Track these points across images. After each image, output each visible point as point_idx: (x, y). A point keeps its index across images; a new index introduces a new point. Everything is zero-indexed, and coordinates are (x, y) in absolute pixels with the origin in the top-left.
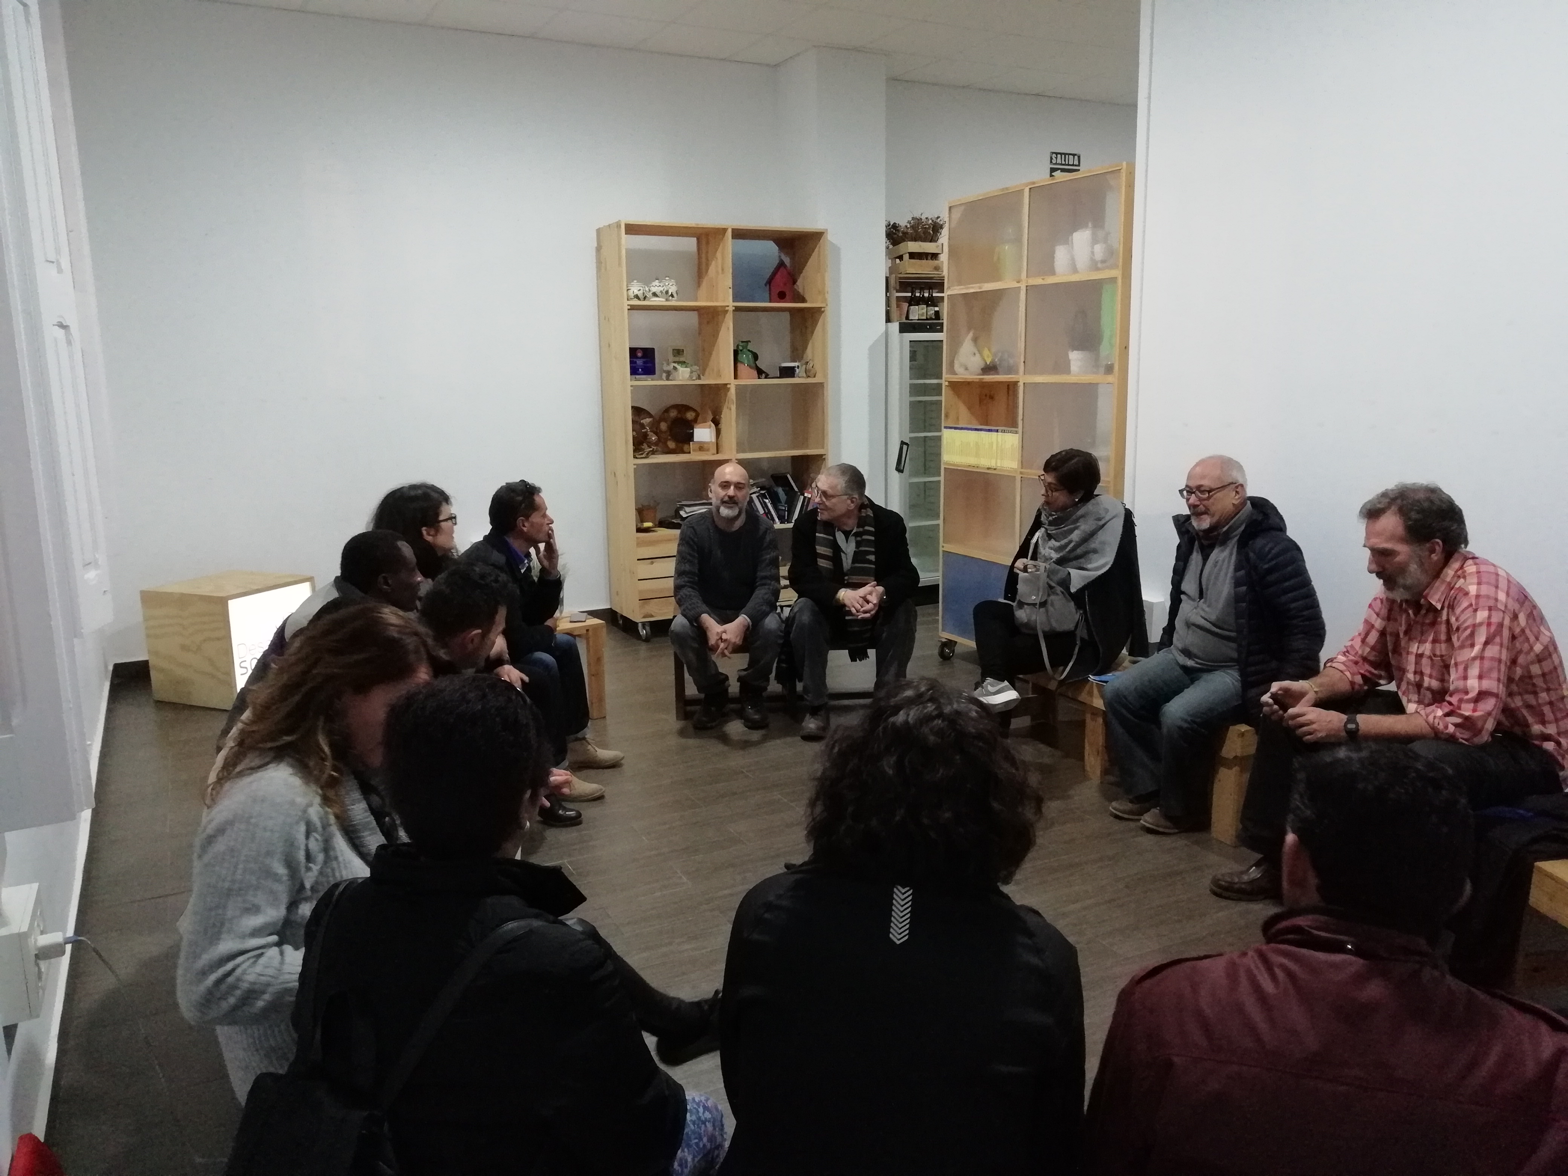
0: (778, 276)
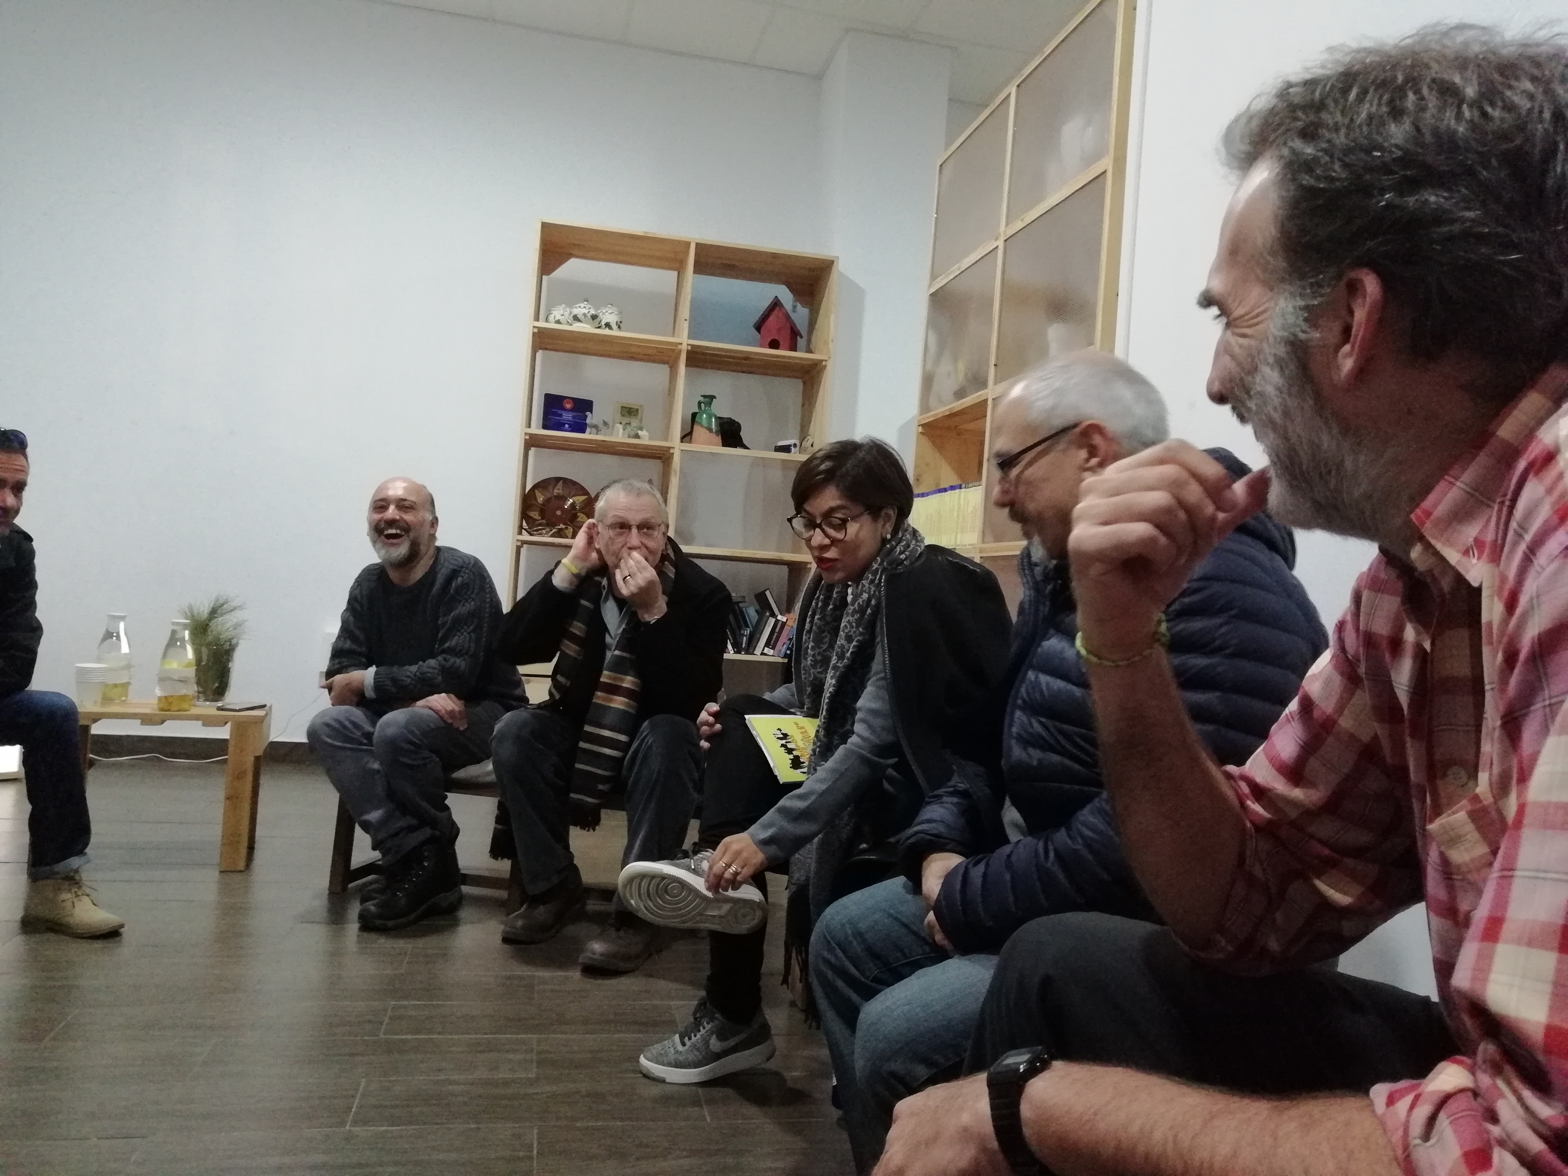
0: (772, 318)
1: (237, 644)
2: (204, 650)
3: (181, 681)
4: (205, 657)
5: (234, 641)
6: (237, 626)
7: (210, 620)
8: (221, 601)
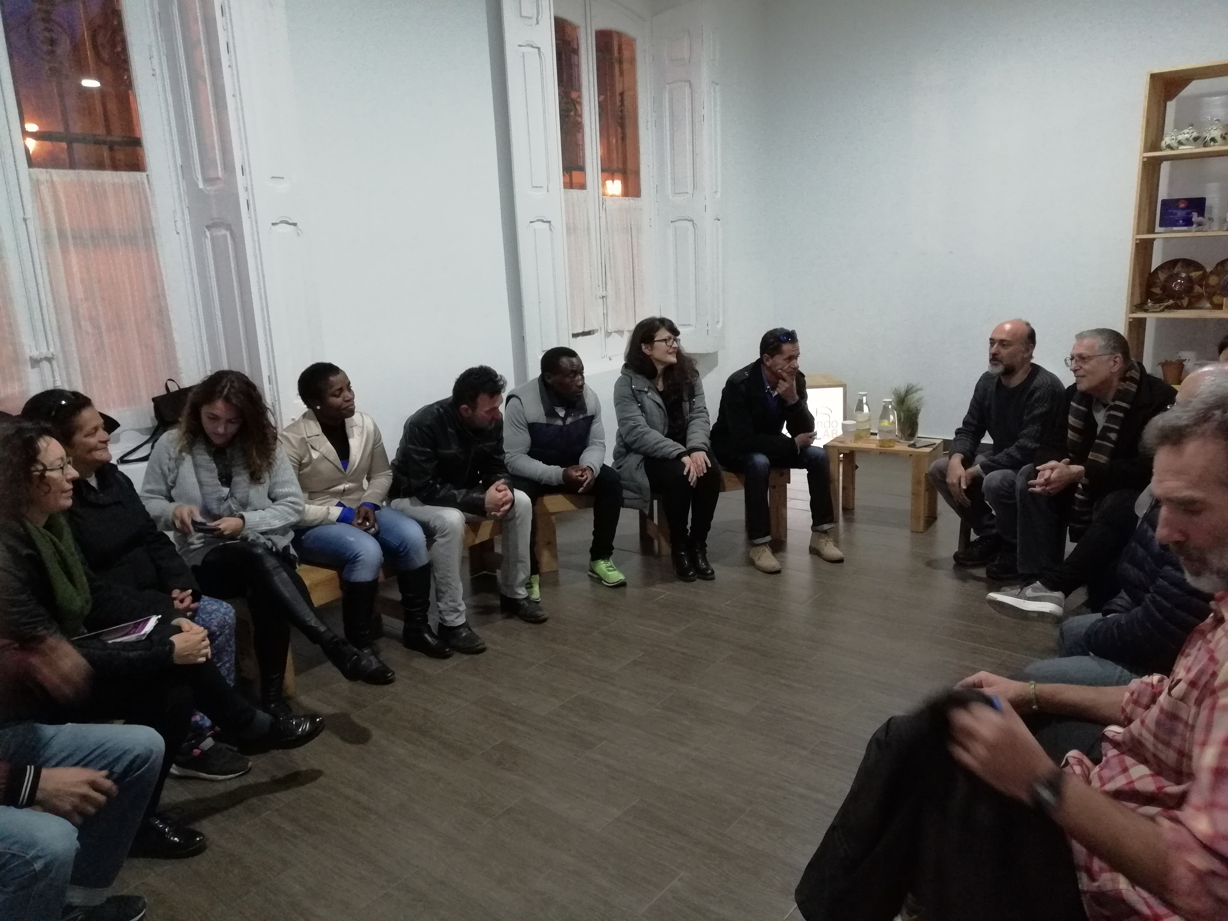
1: (920, 410)
2: (902, 414)
3: (889, 432)
4: (902, 417)
5: (918, 408)
6: (919, 400)
7: (905, 397)
8: (910, 387)
